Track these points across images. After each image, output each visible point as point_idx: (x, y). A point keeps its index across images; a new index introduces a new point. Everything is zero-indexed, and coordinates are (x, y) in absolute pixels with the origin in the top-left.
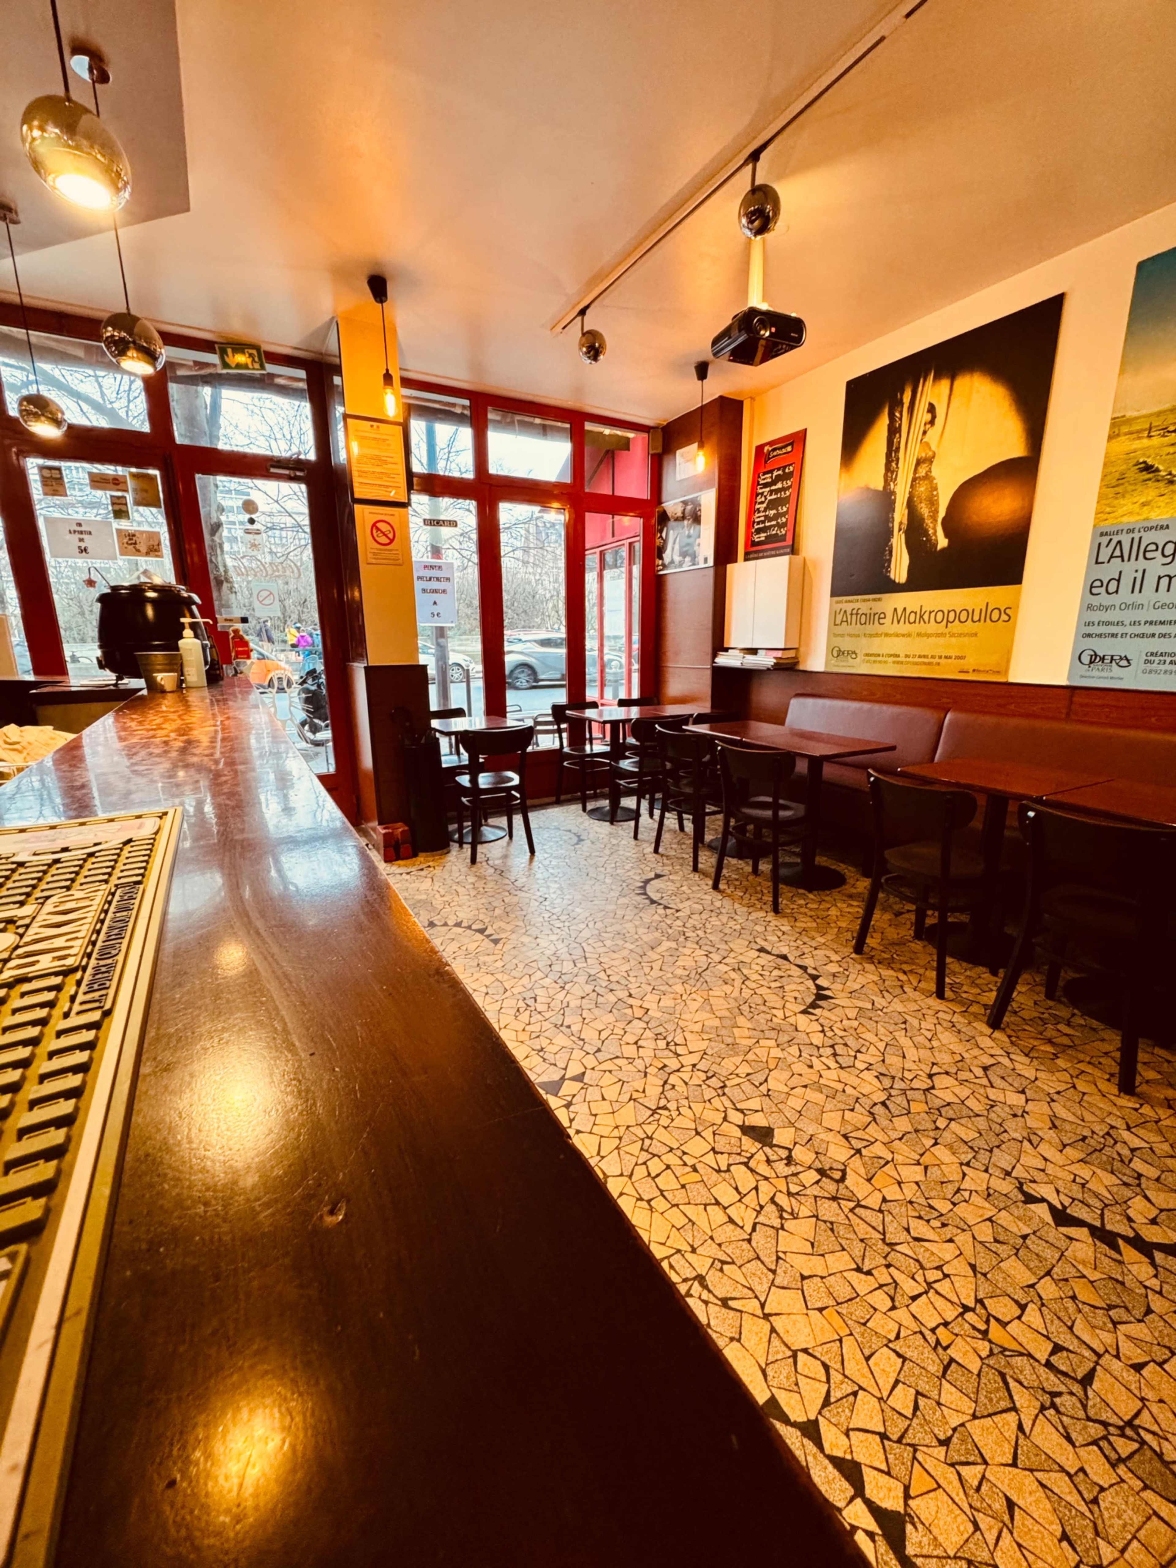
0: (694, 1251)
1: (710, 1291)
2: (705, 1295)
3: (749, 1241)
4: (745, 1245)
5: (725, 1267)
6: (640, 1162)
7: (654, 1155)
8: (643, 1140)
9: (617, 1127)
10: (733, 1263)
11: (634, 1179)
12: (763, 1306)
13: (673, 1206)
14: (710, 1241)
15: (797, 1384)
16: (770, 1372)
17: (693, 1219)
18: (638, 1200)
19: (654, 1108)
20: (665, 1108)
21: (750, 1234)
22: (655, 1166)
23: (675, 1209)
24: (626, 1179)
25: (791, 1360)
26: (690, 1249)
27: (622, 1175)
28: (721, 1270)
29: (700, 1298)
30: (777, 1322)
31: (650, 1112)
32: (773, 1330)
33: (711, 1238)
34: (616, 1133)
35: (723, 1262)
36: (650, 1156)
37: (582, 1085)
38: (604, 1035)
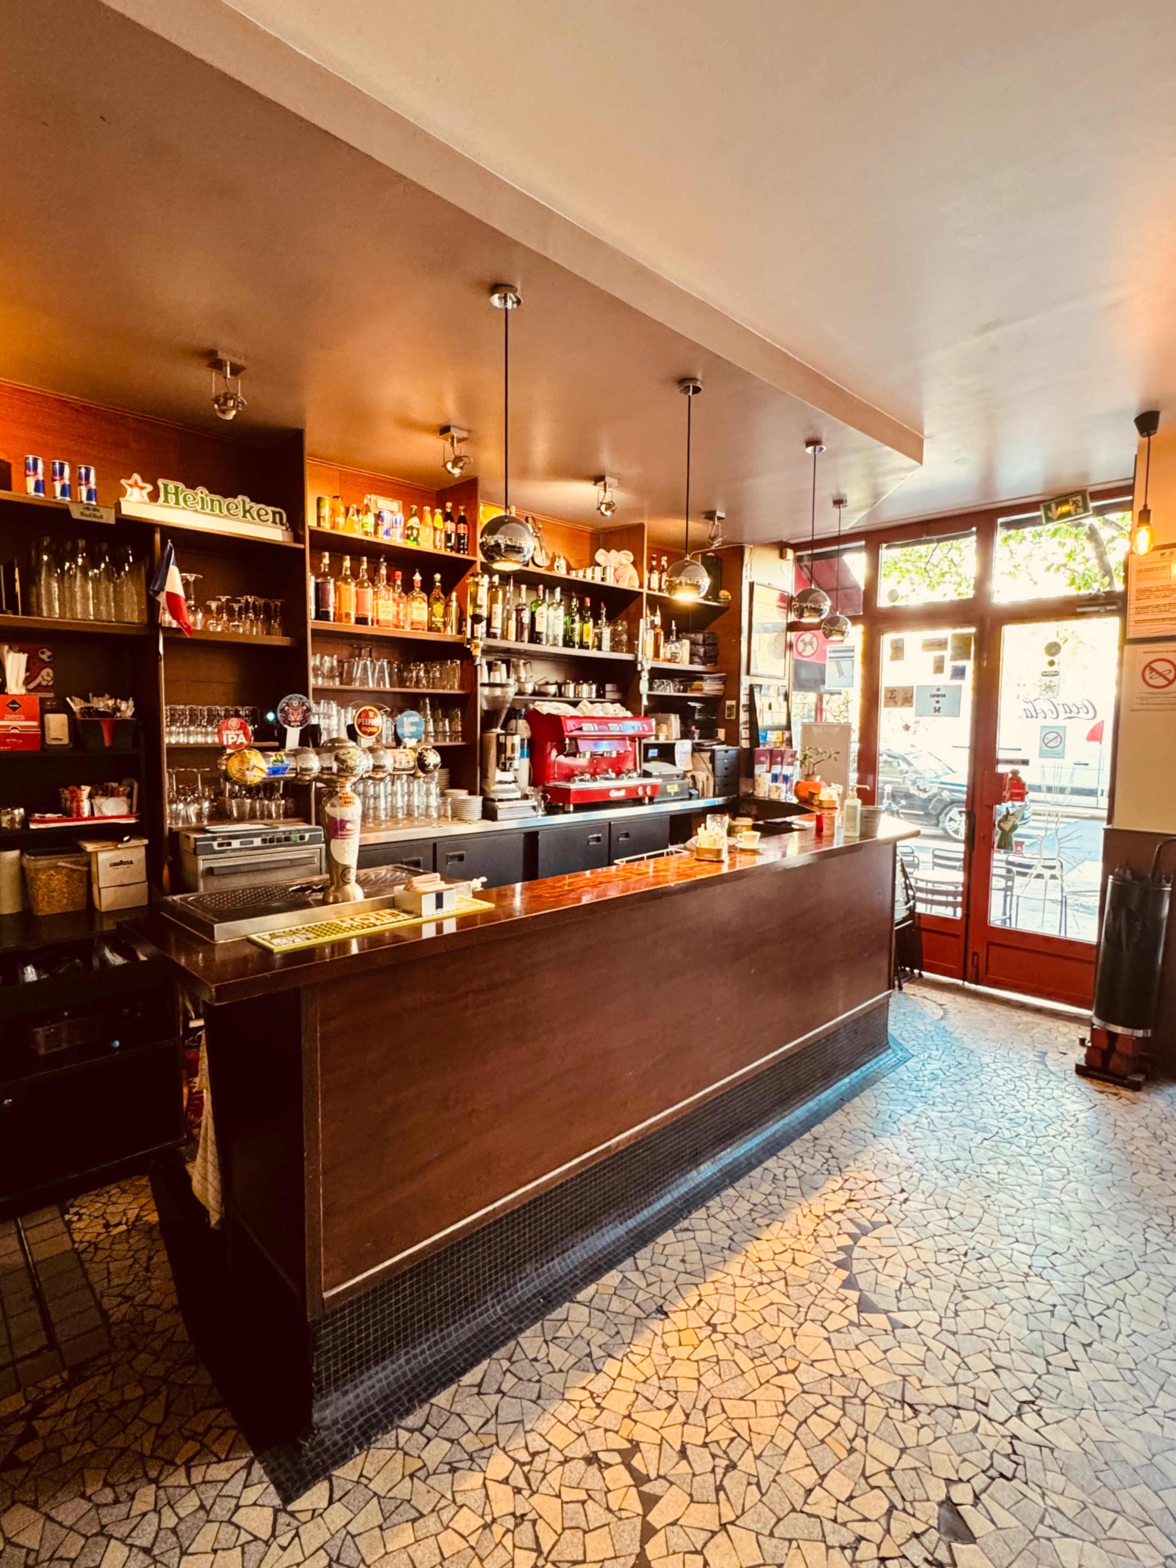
0: (758, 1457)
1: (725, 1474)
2: (720, 1471)
3: (794, 1510)
4: (788, 1507)
5: (754, 1487)
6: (827, 1398)
7: (843, 1409)
8: (856, 1396)
9: (856, 1370)
10: (763, 1495)
11: (803, 1395)
12: (732, 1523)
13: (795, 1434)
14: (775, 1472)
15: (674, 1553)
16: (676, 1529)
17: (790, 1454)
18: (784, 1402)
19: (907, 1399)
20: (916, 1412)
21: (802, 1512)
22: (831, 1412)
23: (792, 1437)
24: (800, 1389)
25: (693, 1549)
26: (757, 1453)
27: (802, 1385)
28: (749, 1484)
29: (714, 1466)
30: (721, 1537)
31: (899, 1398)
32: (714, 1533)
33: (778, 1473)
34: (847, 1371)
35: (758, 1485)
36: (841, 1406)
37: (889, 1328)
38: (984, 1332)
